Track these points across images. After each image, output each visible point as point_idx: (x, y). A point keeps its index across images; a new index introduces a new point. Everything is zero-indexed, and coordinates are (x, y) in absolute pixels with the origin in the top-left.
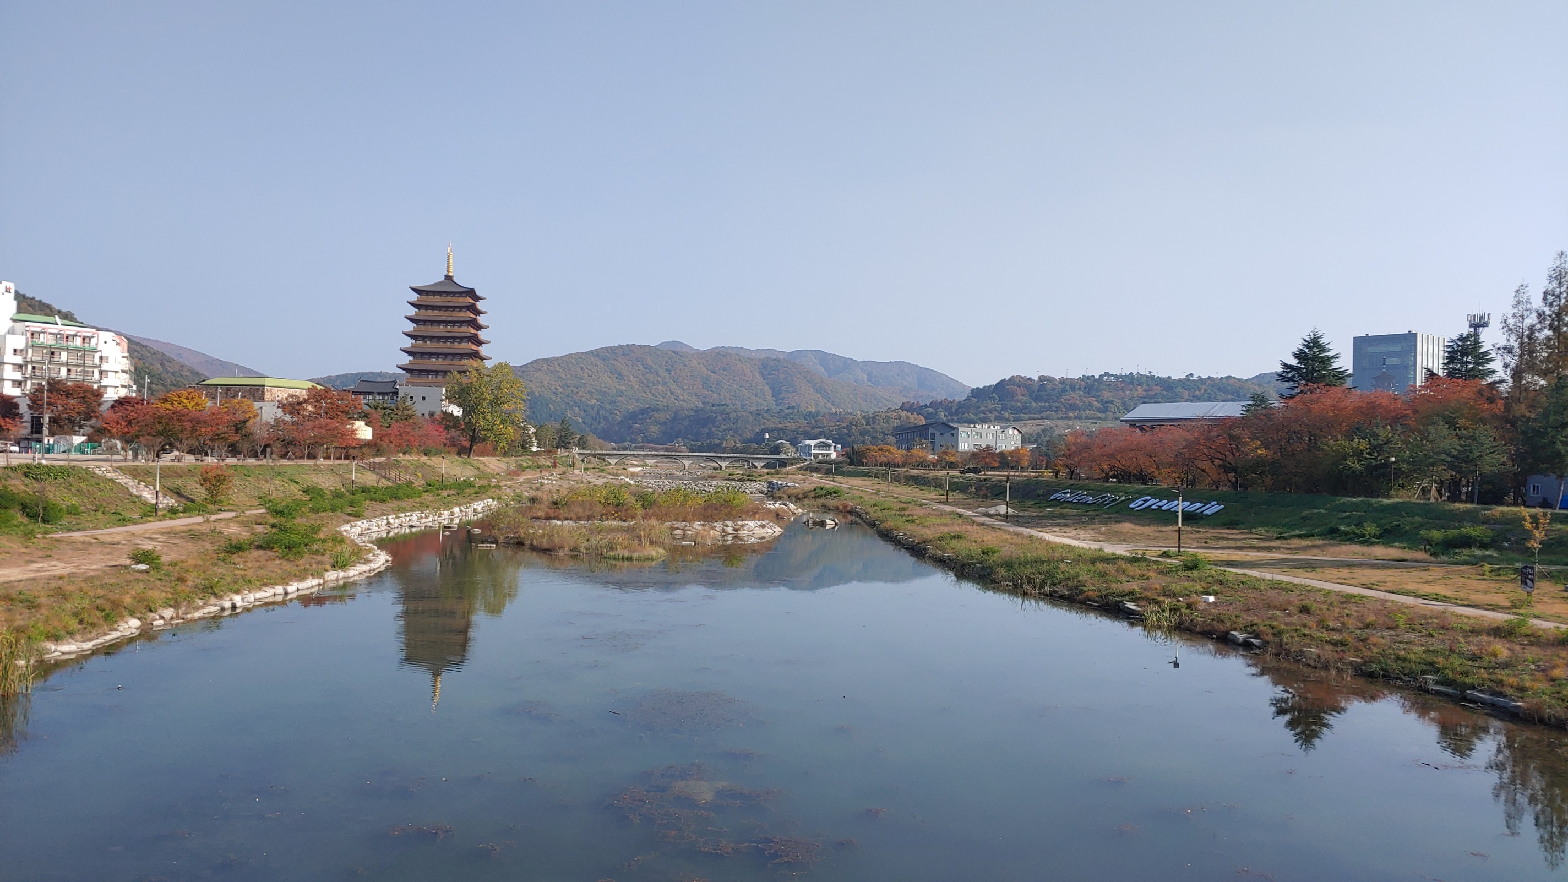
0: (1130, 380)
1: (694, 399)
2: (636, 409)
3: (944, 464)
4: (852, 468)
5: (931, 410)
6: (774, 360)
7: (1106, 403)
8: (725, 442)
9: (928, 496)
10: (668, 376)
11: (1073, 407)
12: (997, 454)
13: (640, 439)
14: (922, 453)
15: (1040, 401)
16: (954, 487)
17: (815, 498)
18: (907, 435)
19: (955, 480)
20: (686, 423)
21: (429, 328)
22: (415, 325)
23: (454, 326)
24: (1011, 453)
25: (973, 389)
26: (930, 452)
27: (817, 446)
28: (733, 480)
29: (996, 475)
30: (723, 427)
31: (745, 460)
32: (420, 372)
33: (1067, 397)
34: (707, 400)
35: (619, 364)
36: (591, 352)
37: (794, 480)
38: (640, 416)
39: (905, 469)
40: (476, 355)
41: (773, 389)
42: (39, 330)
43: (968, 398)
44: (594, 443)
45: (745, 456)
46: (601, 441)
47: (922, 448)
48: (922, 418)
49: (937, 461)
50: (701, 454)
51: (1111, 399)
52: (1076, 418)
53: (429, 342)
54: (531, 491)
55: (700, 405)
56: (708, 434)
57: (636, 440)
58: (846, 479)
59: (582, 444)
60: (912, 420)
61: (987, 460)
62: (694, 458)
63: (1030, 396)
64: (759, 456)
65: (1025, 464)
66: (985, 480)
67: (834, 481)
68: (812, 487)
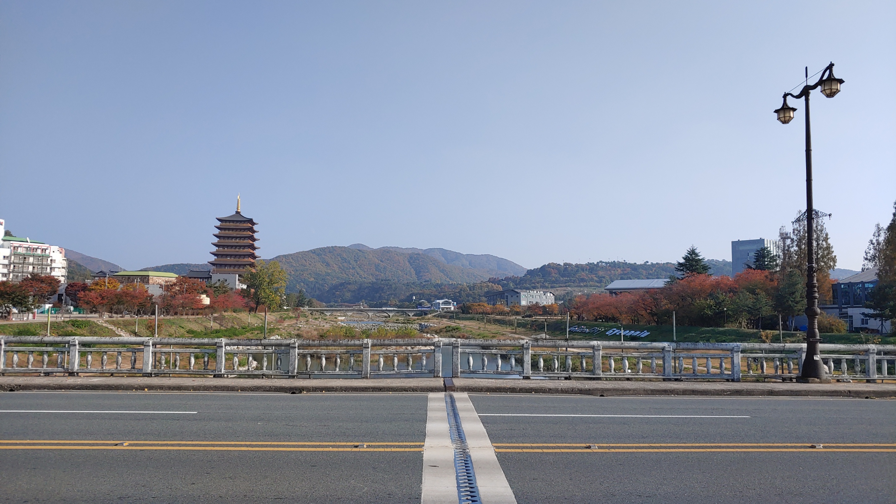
0: (614, 265)
1: (371, 277)
2: (337, 283)
3: (513, 312)
4: (464, 315)
5: (505, 282)
6: (416, 254)
7: (601, 278)
8: (390, 302)
9: (505, 330)
10: (355, 264)
11: (583, 280)
12: (541, 307)
13: (340, 301)
14: (502, 307)
15: (565, 277)
16: (520, 325)
17: (446, 332)
18: (493, 297)
19: (520, 321)
20: (366, 291)
21: (227, 241)
22: (218, 239)
23: (240, 239)
24: (549, 306)
25: (528, 270)
26: (506, 306)
27: (444, 303)
28: (399, 323)
29: (541, 318)
30: (388, 293)
31: (402, 311)
32: (221, 265)
33: (580, 275)
34: (378, 277)
35: (327, 258)
36: (311, 251)
37: (433, 323)
38: (340, 287)
39: (493, 316)
40: (253, 256)
41: (415, 270)
42: (17, 245)
43: (525, 275)
44: (317, 304)
45: (403, 309)
46: (319, 302)
47: (501, 304)
48: (500, 286)
49: (510, 311)
50: (379, 309)
51: (604, 275)
52: (585, 286)
53: (226, 249)
54: (295, 331)
55: (374, 280)
56: (379, 297)
57: (337, 301)
58: (461, 322)
59: (310, 304)
60: (495, 288)
61: (536, 310)
62: (374, 311)
63: (559, 274)
64: (411, 309)
65: (556, 312)
66: (535, 321)
67: (455, 323)
68: (444, 326)
